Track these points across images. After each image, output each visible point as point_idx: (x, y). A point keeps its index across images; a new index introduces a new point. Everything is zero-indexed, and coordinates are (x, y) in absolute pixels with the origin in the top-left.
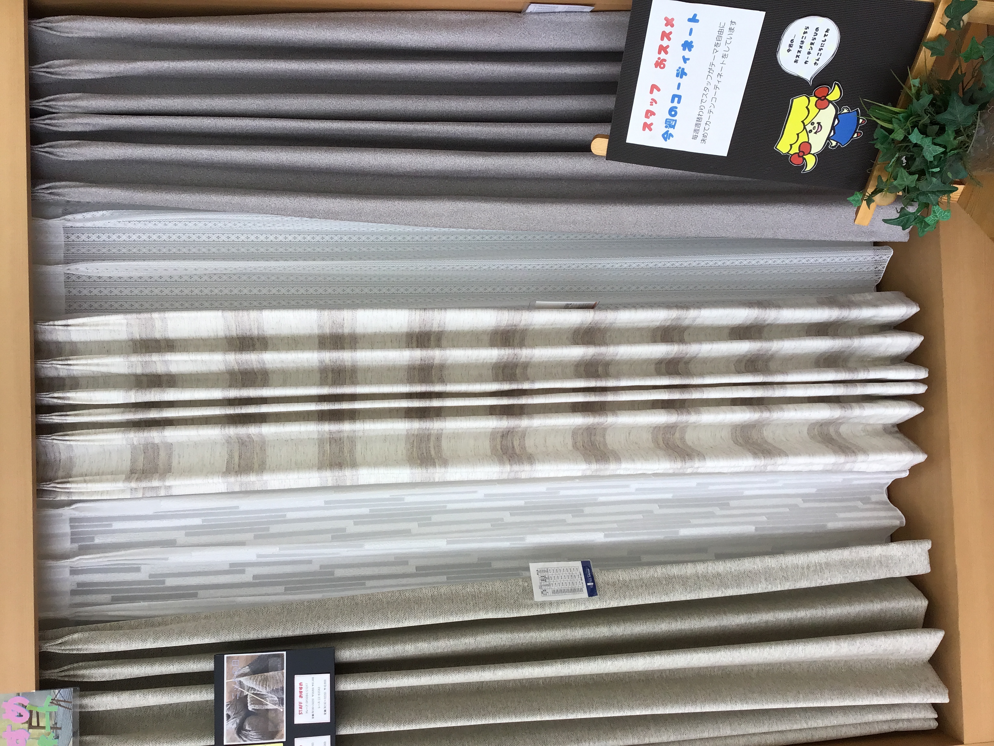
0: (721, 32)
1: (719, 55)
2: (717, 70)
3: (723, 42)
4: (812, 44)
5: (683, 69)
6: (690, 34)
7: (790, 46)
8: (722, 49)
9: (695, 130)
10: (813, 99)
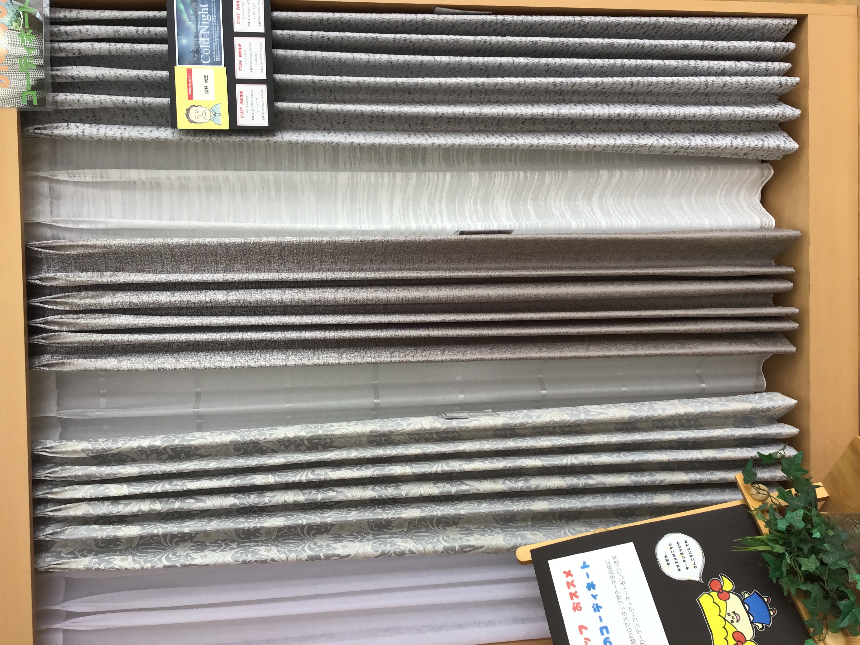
3: (615, 574)
4: (682, 554)
5: (597, 605)
8: (617, 578)
10: (714, 594)
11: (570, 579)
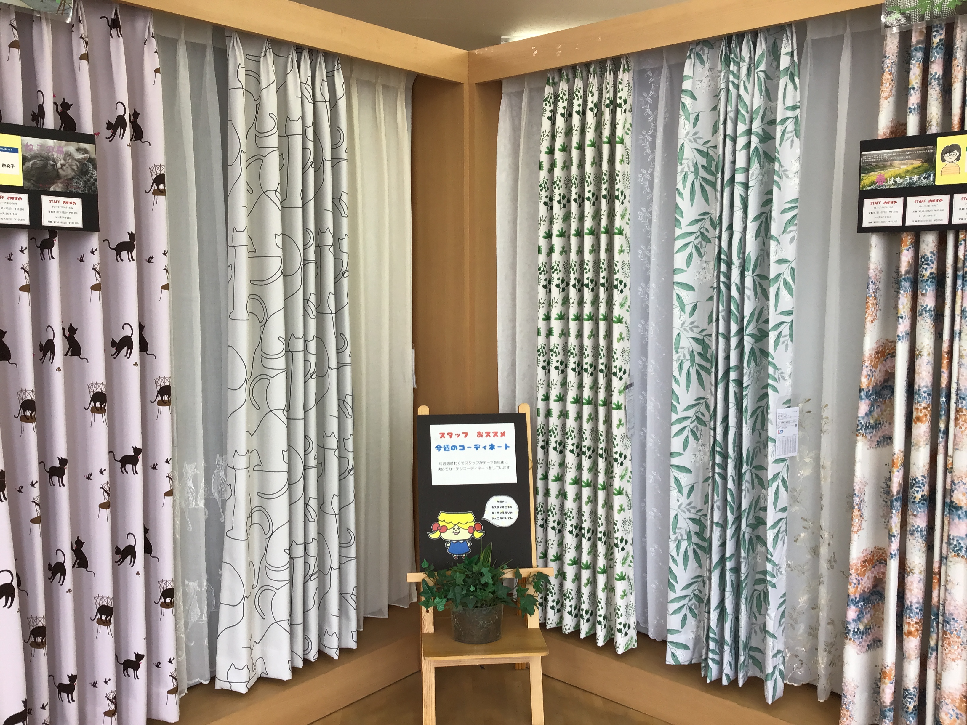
0: (503, 462)
1: (490, 465)
2: (482, 466)
3: (497, 465)
4: (503, 513)
5: (479, 448)
6: (498, 447)
7: (501, 502)
8: (494, 465)
9: (445, 463)
11: (499, 434)
